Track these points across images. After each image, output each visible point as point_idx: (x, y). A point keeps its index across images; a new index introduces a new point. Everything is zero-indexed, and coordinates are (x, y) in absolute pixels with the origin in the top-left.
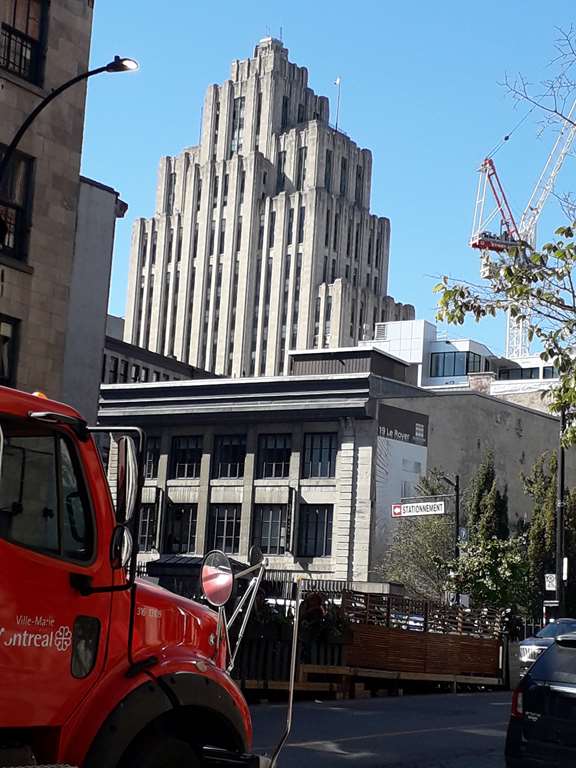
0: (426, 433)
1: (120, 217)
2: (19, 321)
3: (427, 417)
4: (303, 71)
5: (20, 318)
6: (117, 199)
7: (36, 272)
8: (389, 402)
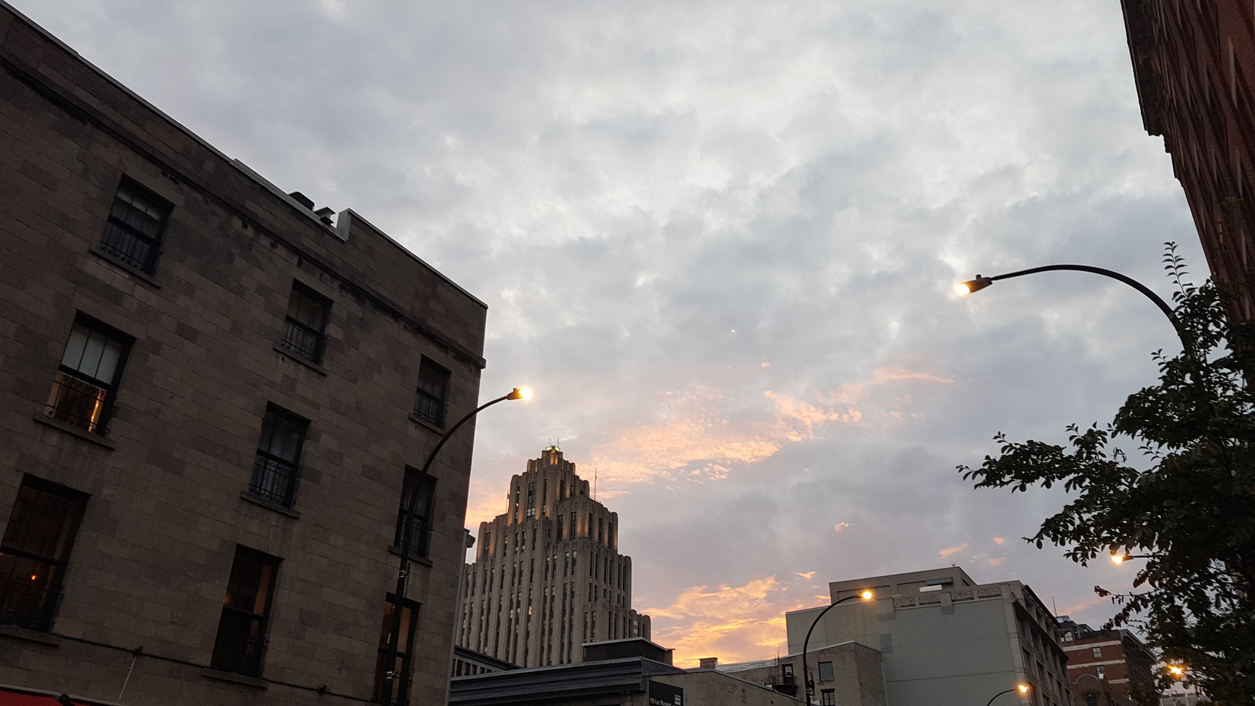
0: (682, 702)
1: (469, 547)
2: (419, 604)
3: (682, 689)
4: (573, 465)
5: (420, 602)
6: (468, 535)
7: (434, 565)
8: (655, 679)
